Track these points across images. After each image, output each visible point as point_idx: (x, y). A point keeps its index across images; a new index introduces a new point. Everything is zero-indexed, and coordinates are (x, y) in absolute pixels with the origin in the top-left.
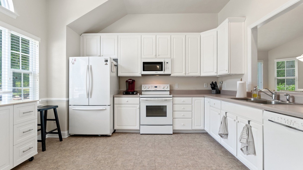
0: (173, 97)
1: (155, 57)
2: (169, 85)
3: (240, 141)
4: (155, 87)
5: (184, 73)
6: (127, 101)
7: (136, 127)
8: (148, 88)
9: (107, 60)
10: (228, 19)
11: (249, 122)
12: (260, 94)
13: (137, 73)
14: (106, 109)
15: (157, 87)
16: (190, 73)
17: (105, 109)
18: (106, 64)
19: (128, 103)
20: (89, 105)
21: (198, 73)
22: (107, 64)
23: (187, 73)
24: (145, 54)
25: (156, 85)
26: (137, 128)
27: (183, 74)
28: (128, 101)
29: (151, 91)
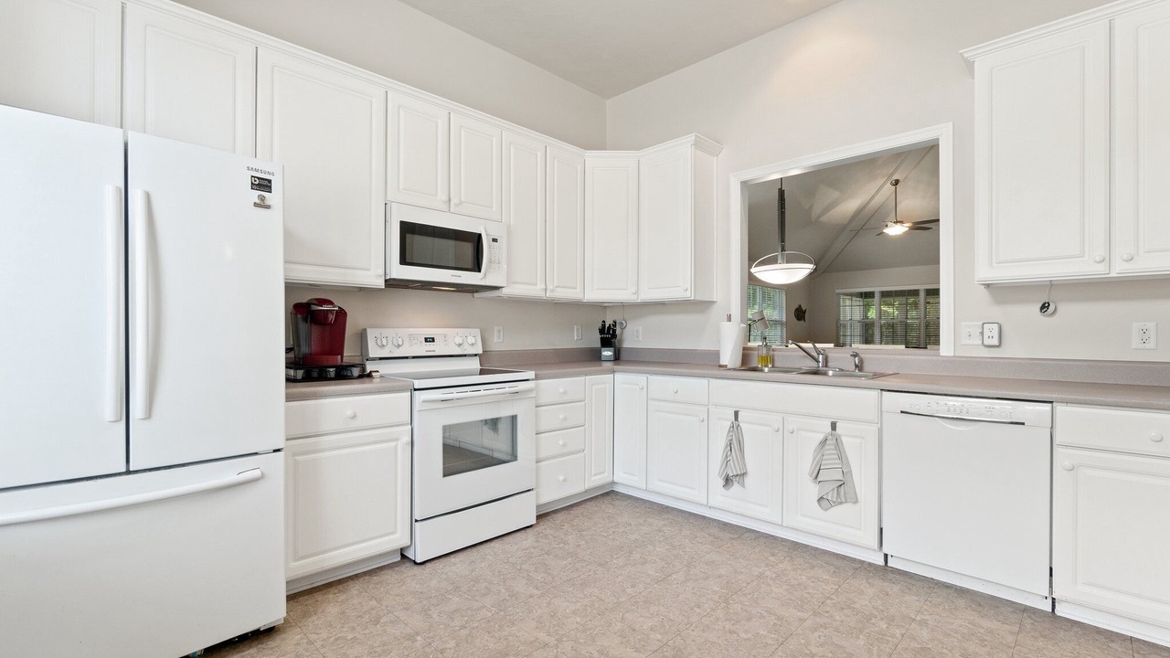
0: (537, 378)
1: (444, 207)
2: (477, 332)
3: (816, 478)
4: (426, 340)
5: (541, 286)
6: (349, 413)
7: (398, 535)
8: (399, 346)
9: (270, 181)
10: (694, 138)
11: (834, 426)
12: (773, 356)
13: (365, 272)
14: (262, 477)
15: (433, 340)
16: (558, 289)
17: (257, 473)
18: (262, 205)
19: (355, 424)
20: (128, 472)
21: (578, 290)
22: (268, 207)
23: (550, 287)
24: (401, 187)
25: (430, 332)
26: (400, 539)
27: (535, 291)
28: (354, 417)
29: (407, 358)
